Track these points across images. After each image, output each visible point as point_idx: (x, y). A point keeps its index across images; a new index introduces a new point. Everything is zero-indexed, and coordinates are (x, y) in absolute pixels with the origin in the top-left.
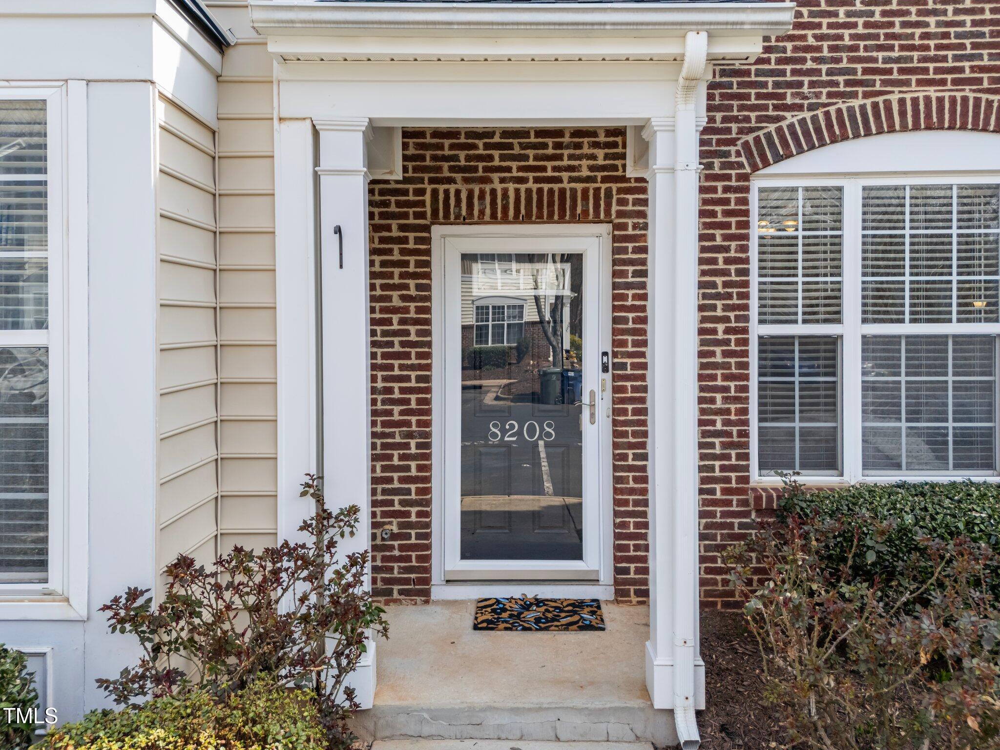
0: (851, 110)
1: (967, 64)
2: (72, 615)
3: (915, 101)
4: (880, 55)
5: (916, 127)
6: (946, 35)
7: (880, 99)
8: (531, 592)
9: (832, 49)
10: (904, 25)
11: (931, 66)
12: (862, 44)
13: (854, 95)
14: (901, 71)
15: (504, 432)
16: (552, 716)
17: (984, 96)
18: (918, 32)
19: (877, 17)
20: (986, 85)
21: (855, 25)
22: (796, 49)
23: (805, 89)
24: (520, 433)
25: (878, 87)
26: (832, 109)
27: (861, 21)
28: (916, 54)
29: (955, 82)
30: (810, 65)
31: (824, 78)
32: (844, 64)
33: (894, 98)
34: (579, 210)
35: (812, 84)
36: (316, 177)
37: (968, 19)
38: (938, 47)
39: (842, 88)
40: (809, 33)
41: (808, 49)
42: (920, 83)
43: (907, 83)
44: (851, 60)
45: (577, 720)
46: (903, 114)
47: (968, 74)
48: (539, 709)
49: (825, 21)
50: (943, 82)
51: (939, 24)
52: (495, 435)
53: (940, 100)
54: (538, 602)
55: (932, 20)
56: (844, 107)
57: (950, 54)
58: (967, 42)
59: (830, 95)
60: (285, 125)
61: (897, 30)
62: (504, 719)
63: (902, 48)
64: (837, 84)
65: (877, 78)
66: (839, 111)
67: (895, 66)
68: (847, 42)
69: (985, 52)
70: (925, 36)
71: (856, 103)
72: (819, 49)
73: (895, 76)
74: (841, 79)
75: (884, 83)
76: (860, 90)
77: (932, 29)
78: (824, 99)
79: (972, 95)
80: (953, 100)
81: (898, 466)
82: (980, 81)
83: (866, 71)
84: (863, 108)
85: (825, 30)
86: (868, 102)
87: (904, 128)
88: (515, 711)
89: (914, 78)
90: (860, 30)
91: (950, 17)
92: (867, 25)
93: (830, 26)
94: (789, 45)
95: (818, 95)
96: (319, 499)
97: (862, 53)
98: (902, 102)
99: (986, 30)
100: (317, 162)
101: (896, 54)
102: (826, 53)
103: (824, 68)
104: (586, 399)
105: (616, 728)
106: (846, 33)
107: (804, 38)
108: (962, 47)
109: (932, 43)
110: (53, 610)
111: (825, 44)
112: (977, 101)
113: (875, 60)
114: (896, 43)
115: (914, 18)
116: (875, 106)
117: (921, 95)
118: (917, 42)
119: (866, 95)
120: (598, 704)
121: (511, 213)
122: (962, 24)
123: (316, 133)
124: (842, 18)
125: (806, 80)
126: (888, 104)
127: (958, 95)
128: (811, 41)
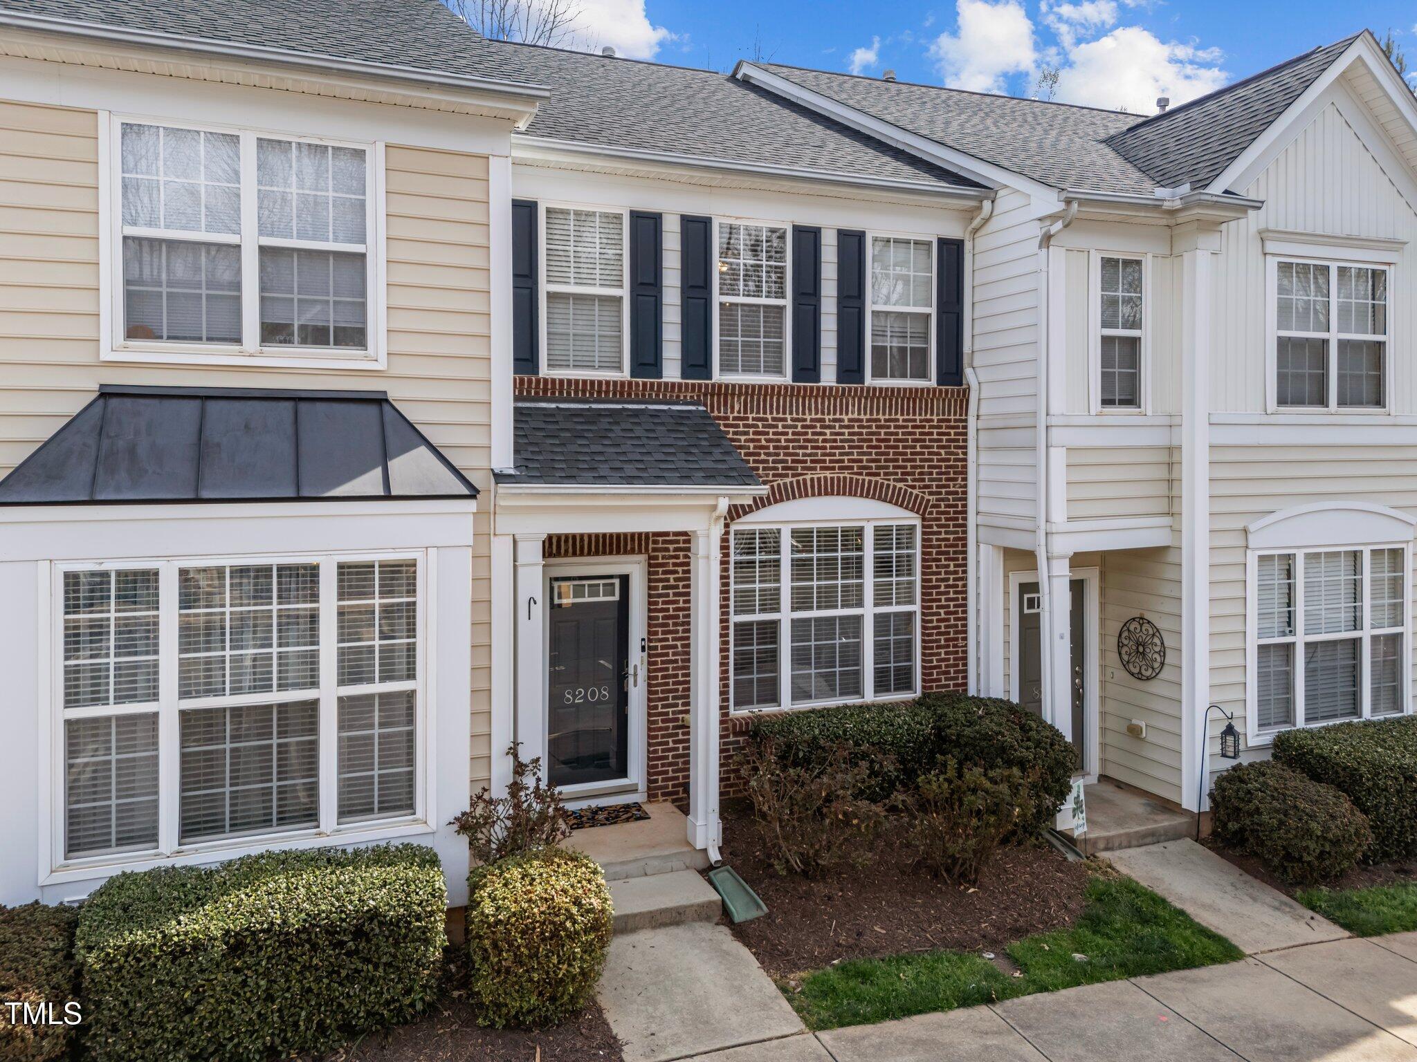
0: (785, 484)
1: (846, 458)
2: (429, 830)
3: (819, 479)
4: (801, 451)
5: (820, 494)
6: (835, 441)
7: (801, 478)
8: (594, 803)
9: (775, 447)
10: (814, 434)
11: (828, 458)
12: (791, 445)
13: (787, 476)
14: (812, 461)
15: (575, 696)
16: (642, 863)
17: (855, 477)
18: (821, 438)
19: (799, 429)
20: (855, 470)
21: (787, 434)
22: (755, 447)
23: (760, 472)
24: (585, 696)
25: (799, 471)
26: (775, 484)
27: (790, 431)
28: (819, 451)
29: (840, 468)
30: (763, 457)
31: (771, 465)
32: (781, 457)
33: (808, 477)
34: (629, 548)
35: (764, 469)
36: (515, 567)
37: (846, 431)
38: (832, 448)
39: (780, 472)
40: (763, 437)
41: (762, 447)
42: (822, 468)
43: (815, 469)
44: (785, 454)
45: (656, 863)
46: (812, 487)
47: (846, 464)
48: (636, 860)
49: (771, 431)
50: (833, 468)
51: (832, 434)
52: (568, 700)
53: (832, 479)
54: (602, 809)
55: (828, 431)
56: (781, 482)
57: (837, 451)
58: (846, 445)
59: (774, 475)
60: (496, 538)
61: (810, 436)
62: (618, 869)
63: (813, 448)
64: (778, 469)
65: (799, 465)
66: (779, 485)
67: (808, 458)
68: (783, 443)
69: (855, 451)
70: (825, 441)
71: (788, 480)
72: (768, 448)
73: (809, 464)
74: (780, 466)
75: (803, 468)
76: (790, 472)
77: (828, 437)
78: (770, 478)
79: (848, 476)
80: (839, 478)
81: (810, 697)
82: (852, 468)
83: (793, 461)
84: (791, 483)
85: (771, 436)
86: (794, 479)
87: (813, 495)
88: (622, 863)
89: (818, 465)
90: (790, 437)
91: (837, 430)
92: (794, 434)
93: (774, 434)
94: (752, 445)
95: (767, 475)
96: (516, 756)
97: (791, 451)
98: (812, 480)
99: (855, 438)
100: (515, 560)
101: (809, 451)
102: (771, 450)
103: (771, 459)
104: (631, 671)
105: (676, 863)
106: (783, 438)
107: (759, 440)
108: (843, 447)
109: (828, 445)
110: (420, 828)
111: (771, 445)
112: (851, 479)
113: (798, 455)
114: (809, 445)
115: (818, 430)
116: (798, 482)
117: (822, 476)
118: (820, 444)
119: (793, 476)
120: (667, 853)
121: (586, 550)
122: (843, 434)
123: (515, 542)
124: (780, 429)
125: (761, 466)
126: (805, 480)
127: (842, 476)
128: (764, 443)
